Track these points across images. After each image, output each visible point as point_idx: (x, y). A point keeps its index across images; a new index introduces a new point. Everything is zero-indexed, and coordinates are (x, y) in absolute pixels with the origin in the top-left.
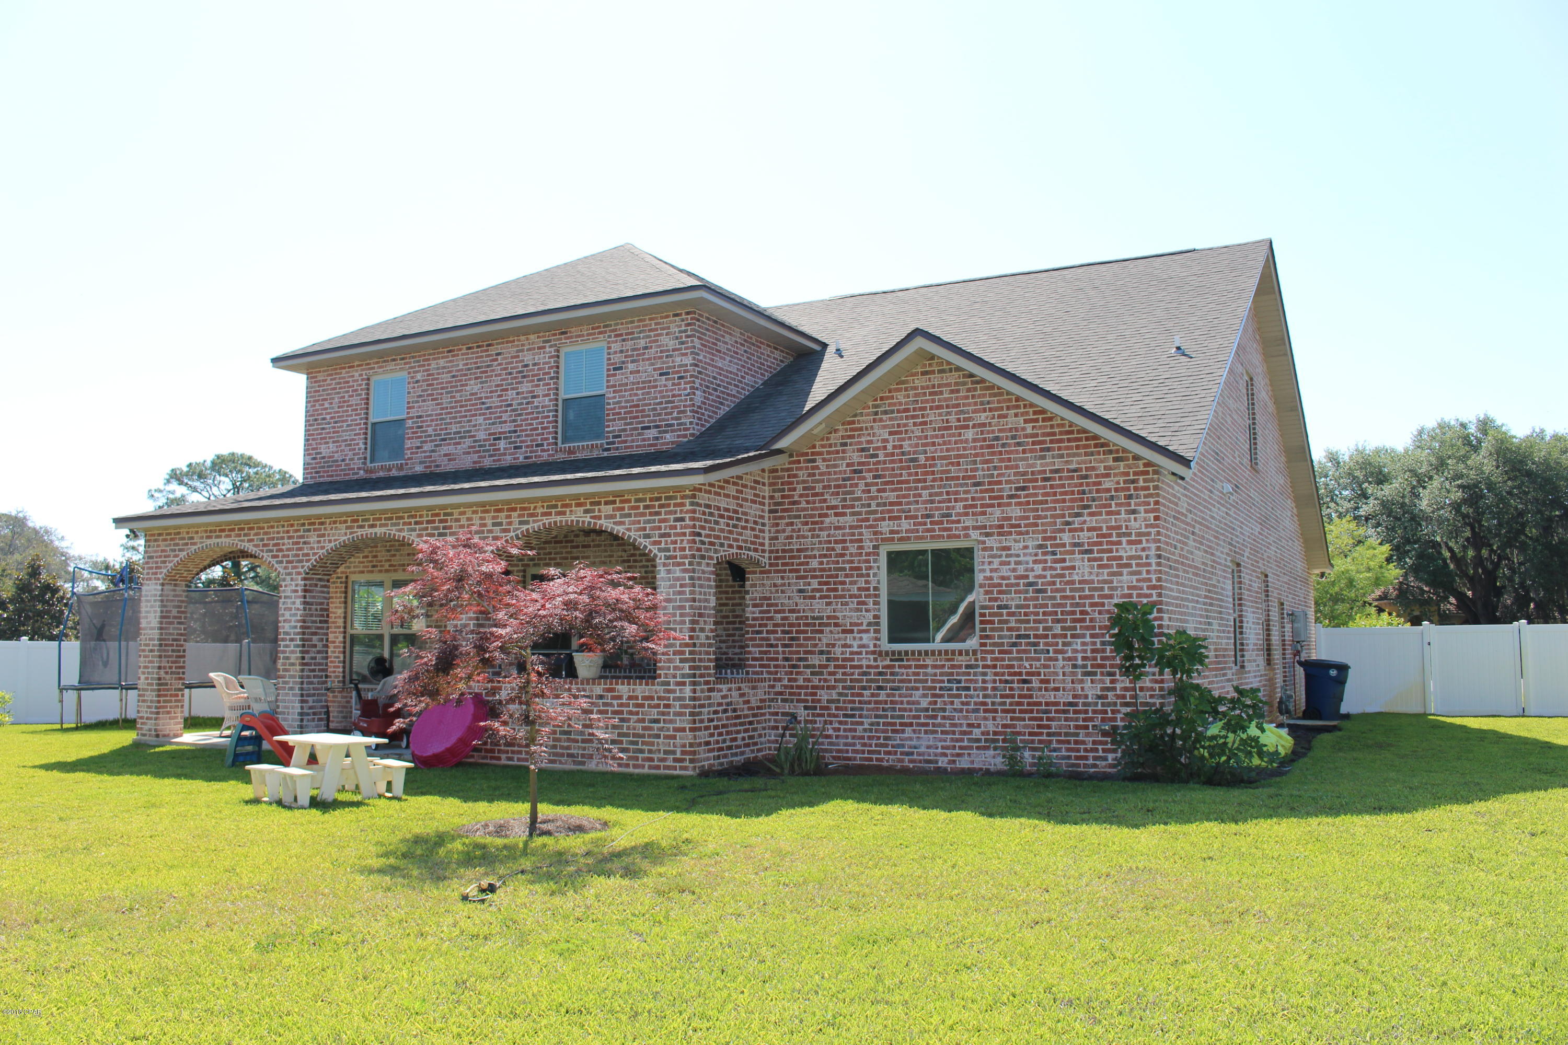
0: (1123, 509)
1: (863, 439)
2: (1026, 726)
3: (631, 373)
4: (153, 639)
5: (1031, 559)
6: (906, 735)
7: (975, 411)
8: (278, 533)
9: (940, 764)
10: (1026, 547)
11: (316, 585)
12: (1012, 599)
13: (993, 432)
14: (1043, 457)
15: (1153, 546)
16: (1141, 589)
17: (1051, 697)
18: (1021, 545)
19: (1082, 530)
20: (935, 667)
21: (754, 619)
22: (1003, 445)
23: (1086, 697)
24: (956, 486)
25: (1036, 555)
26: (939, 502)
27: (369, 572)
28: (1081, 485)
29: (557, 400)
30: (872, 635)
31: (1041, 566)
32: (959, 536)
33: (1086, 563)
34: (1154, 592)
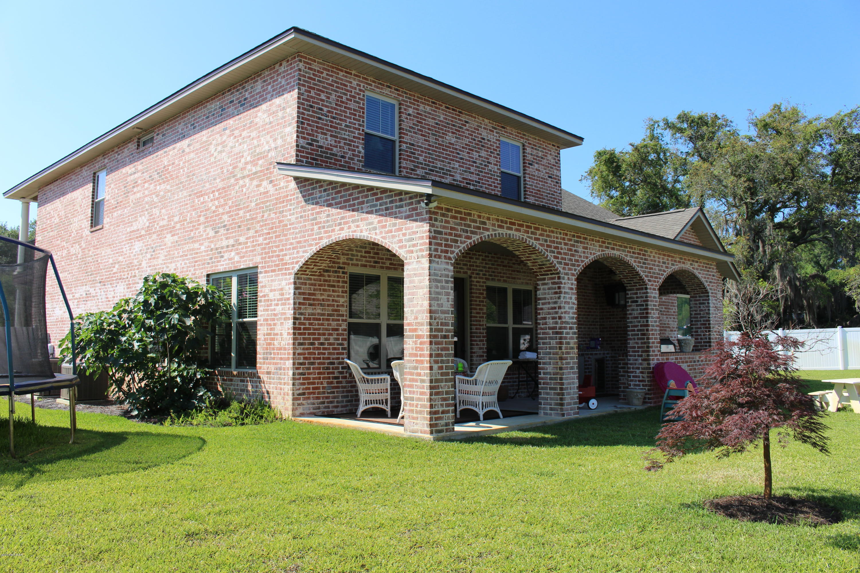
4: (447, 324)
8: (557, 238)
27: (371, 266)
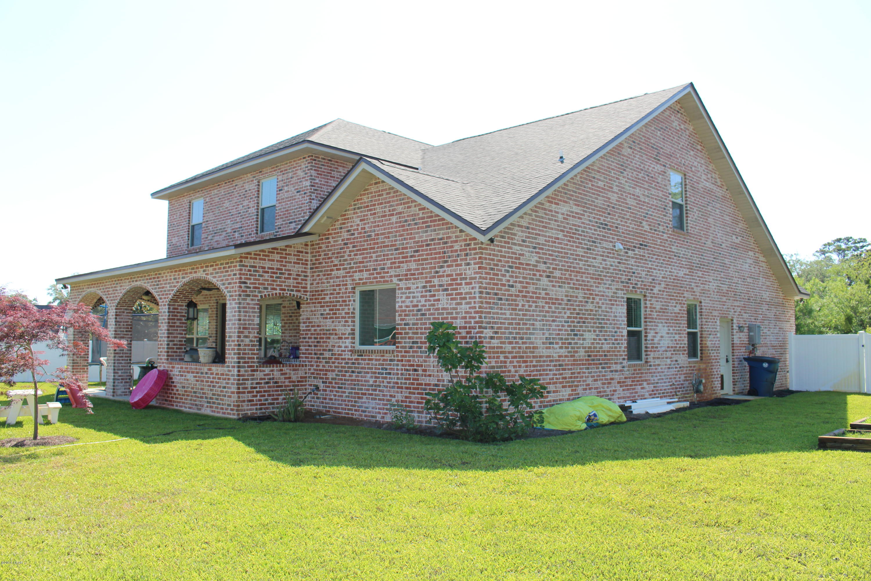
0: (463, 262)
1: (349, 225)
2: (415, 398)
3: (286, 192)
5: (419, 295)
6: (363, 400)
7: (397, 205)
9: (377, 419)
10: (417, 288)
11: (124, 312)
12: (411, 319)
13: (404, 217)
14: (426, 232)
15: (477, 286)
16: (471, 313)
17: (427, 380)
18: (416, 286)
19: (443, 276)
20: (376, 360)
21: (304, 330)
22: (409, 225)
23: (443, 381)
24: (388, 250)
25: (422, 292)
26: (380, 261)
28: (444, 248)
29: (258, 209)
30: (350, 340)
31: (424, 299)
32: (387, 281)
33: (445, 297)
34: (477, 315)
